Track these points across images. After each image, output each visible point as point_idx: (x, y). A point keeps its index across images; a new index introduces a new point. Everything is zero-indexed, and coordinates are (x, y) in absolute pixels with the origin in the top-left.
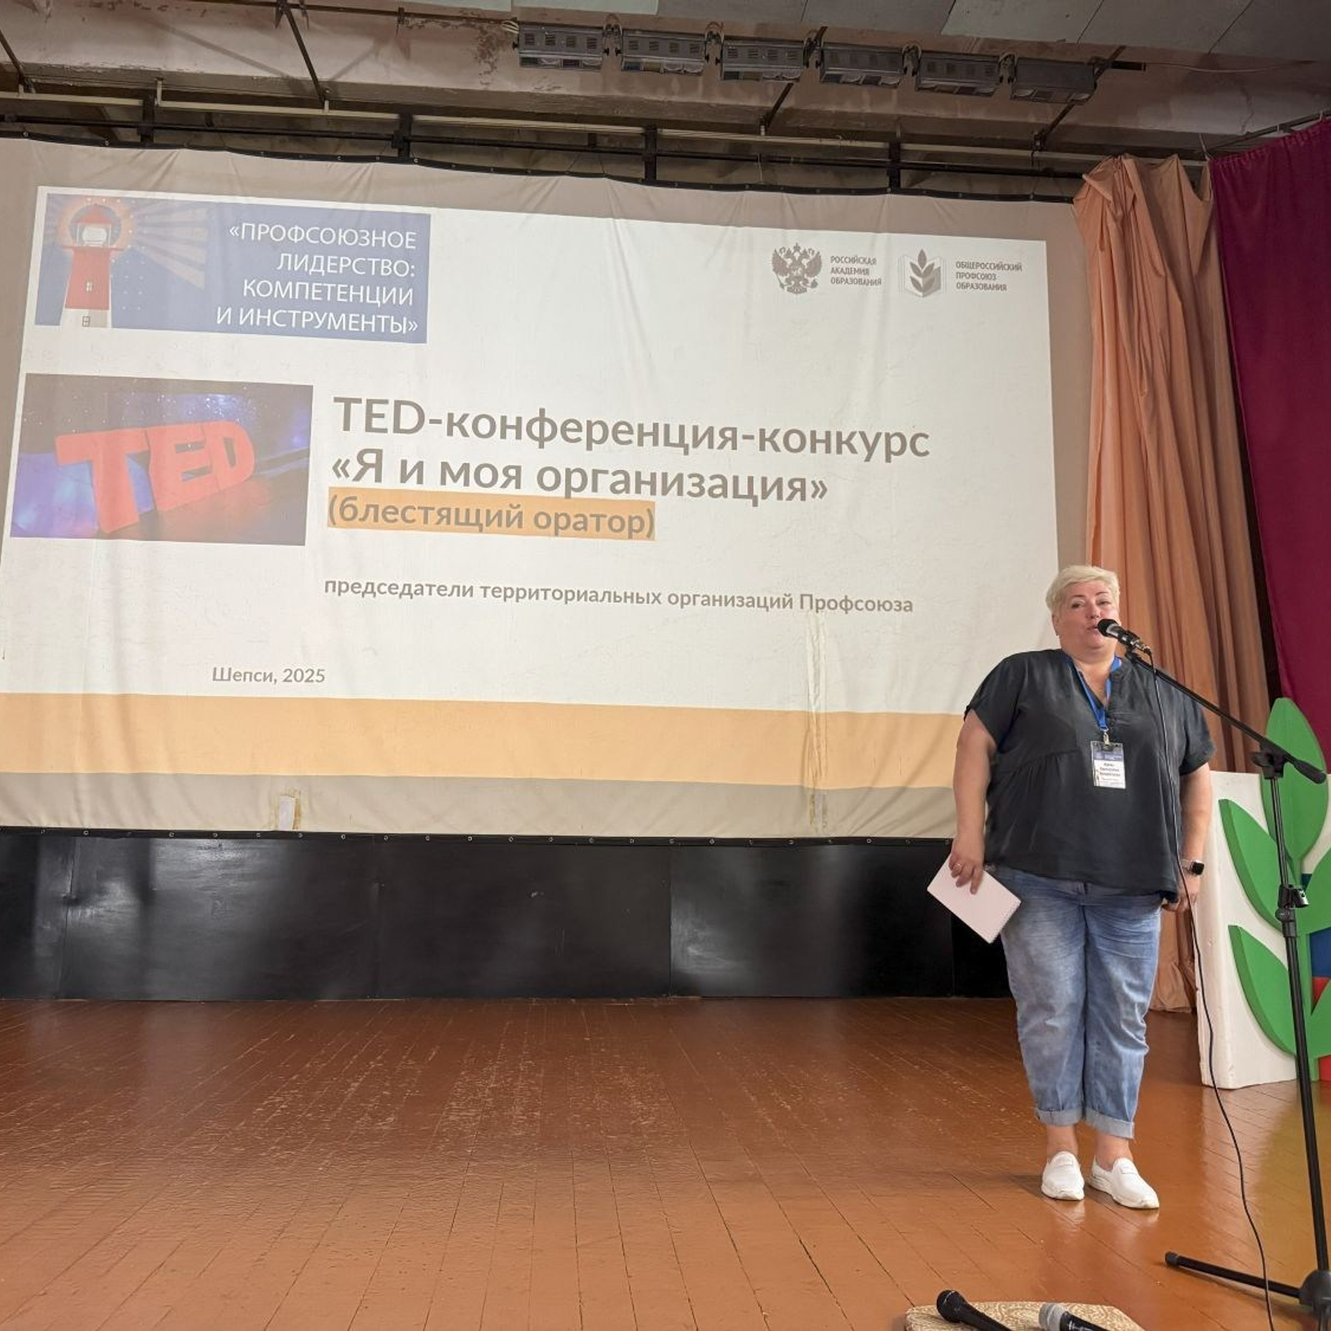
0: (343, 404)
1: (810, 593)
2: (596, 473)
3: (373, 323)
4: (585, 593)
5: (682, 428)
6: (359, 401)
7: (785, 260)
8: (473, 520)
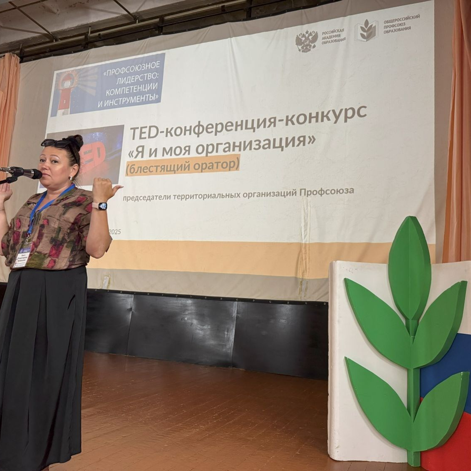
0: (133, 130)
1: (304, 188)
2: (218, 144)
3: (144, 98)
4: (211, 195)
5: (253, 121)
6: (138, 128)
7: (302, 38)
8: (172, 169)
